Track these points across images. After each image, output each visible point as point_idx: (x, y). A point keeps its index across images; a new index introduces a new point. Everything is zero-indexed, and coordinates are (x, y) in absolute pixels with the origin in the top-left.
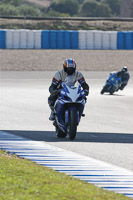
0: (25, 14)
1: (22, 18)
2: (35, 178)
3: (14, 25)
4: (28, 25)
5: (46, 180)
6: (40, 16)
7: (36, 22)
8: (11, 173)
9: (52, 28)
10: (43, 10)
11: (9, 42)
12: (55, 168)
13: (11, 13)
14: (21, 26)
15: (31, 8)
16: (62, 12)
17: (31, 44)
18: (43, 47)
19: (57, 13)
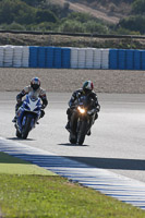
0: (92, 31)
1: (89, 36)
2: (100, 209)
3: (80, 42)
4: (96, 43)
5: (111, 212)
6: (108, 33)
7: (103, 40)
8: (72, 202)
9: (121, 47)
10: (111, 27)
11: (74, 61)
12: (121, 199)
13: (77, 29)
14: (87, 44)
15: (98, 24)
16: (132, 30)
17: (98, 64)
18: (110, 68)
19: (127, 31)
